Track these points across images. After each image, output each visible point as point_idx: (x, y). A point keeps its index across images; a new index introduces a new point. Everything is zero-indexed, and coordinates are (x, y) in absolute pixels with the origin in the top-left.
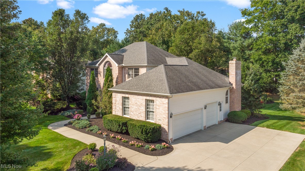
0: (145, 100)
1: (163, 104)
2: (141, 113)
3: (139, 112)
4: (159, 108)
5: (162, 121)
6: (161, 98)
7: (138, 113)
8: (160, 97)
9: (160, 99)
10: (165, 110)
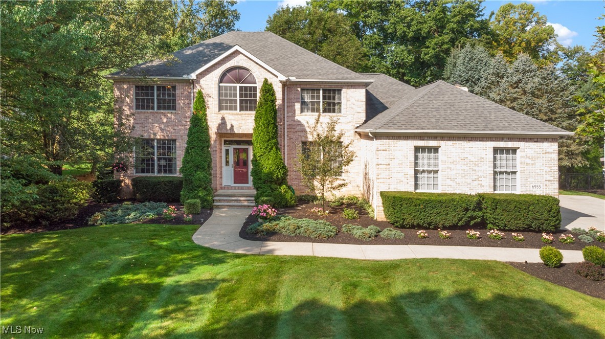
0: (492, 149)
1: (546, 153)
2: (480, 179)
3: (475, 177)
4: (533, 162)
5: (541, 189)
6: (540, 142)
7: (471, 181)
8: (536, 140)
9: (536, 143)
10: (550, 166)
